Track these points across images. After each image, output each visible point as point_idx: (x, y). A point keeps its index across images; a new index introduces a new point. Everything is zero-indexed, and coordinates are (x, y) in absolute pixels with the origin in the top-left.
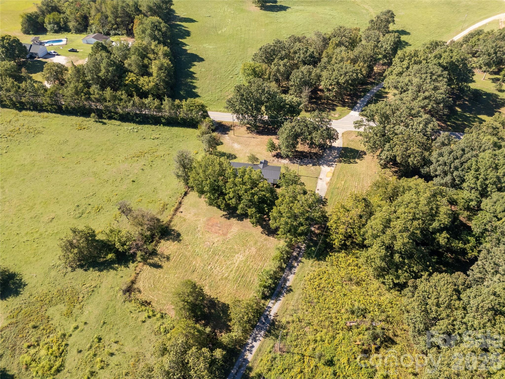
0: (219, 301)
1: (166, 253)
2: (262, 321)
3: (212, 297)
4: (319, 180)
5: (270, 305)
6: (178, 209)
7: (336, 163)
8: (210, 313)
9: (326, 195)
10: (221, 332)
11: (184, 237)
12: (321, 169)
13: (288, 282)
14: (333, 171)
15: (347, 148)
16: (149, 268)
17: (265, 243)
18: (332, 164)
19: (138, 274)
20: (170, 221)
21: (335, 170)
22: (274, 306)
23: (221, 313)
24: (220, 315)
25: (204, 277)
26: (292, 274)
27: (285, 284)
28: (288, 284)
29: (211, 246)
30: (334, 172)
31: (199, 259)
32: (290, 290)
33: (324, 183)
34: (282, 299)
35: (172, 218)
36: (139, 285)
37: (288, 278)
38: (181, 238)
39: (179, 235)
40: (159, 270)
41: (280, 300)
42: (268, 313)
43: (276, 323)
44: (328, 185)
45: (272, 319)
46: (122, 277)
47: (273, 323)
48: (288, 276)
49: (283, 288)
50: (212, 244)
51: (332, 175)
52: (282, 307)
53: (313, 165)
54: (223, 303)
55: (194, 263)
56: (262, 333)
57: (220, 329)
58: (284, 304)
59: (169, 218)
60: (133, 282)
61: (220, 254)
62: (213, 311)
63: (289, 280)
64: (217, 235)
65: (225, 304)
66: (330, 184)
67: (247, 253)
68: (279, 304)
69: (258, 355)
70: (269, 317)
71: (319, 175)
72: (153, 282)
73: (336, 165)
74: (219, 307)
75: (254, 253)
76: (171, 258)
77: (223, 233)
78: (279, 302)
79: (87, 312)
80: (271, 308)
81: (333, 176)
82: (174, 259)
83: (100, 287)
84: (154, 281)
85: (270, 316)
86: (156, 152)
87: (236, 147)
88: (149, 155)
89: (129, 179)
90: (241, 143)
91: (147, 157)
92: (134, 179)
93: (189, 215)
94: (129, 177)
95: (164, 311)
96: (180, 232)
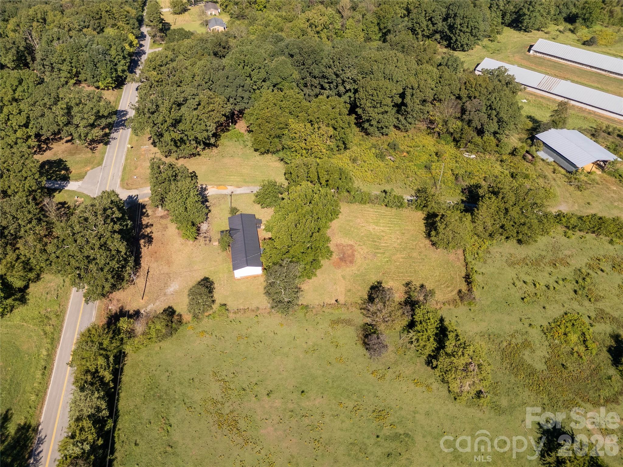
1: (403, 289)
3: (425, 236)
4: (234, 193)
6: (334, 306)
11: (373, 279)
14: (215, 186)
20: (357, 304)
21: (212, 185)
30: (217, 185)
33: (239, 189)
35: (351, 305)
36: (453, 295)
44: (240, 186)
51: (222, 186)
53: (207, 201)
59: (354, 310)
64: (356, 253)
66: (238, 186)
67: (364, 224)
71: (226, 194)
73: (202, 185)
81: (224, 185)
86: (215, 398)
87: (178, 287)
88: (227, 404)
89: (300, 403)
90: (166, 283)
91: (231, 408)
92: (296, 396)
93: (339, 289)
94: (295, 406)
95: (464, 263)
96: (367, 289)
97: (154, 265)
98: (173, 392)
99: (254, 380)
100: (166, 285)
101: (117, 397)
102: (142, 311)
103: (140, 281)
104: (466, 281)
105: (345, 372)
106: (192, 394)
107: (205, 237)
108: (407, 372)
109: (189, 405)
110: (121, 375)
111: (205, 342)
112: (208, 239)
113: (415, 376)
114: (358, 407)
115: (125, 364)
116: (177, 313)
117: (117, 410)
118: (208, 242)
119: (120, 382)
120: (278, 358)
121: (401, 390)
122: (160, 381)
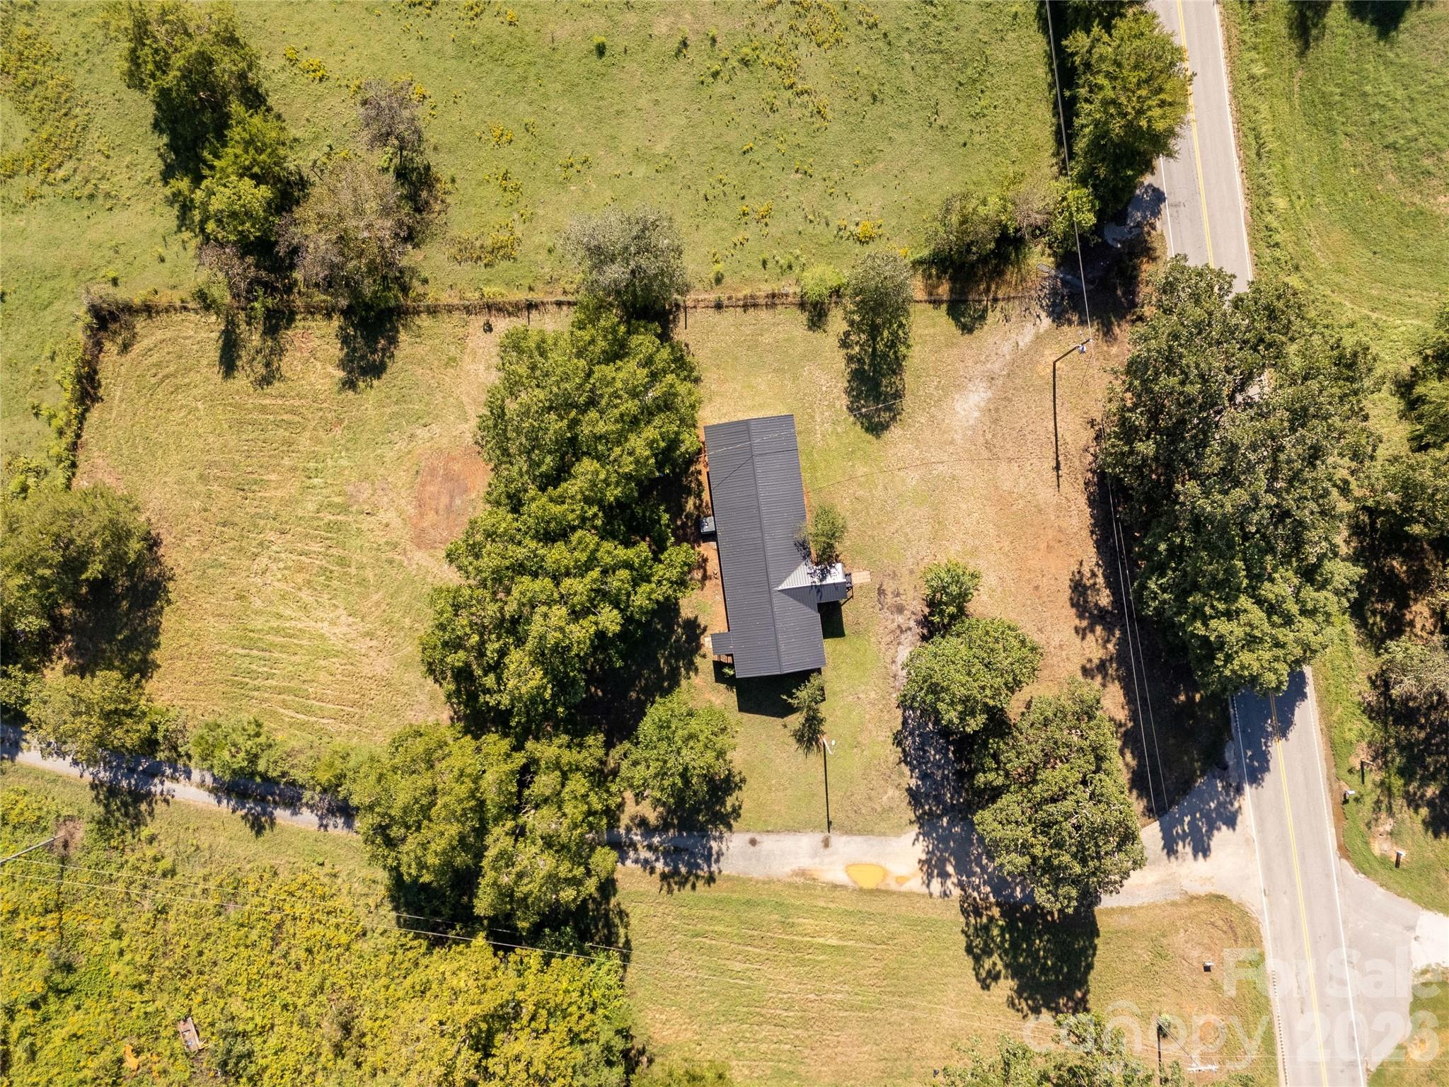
0: (160, 612)
1: (289, 364)
2: (140, 764)
3: (171, 585)
4: (818, 837)
5: (196, 775)
6: (500, 310)
7: (957, 892)
8: (118, 599)
9: (729, 878)
10: (69, 653)
11: (372, 395)
12: (898, 831)
13: (288, 812)
14: (893, 886)
15: (1095, 933)
16: (215, 335)
17: (421, 698)
18: (944, 875)
19: (185, 308)
20: (433, 311)
21: (908, 895)
22: (193, 790)
23: (126, 632)
24: (120, 633)
25: (229, 531)
26: (321, 818)
27: (276, 804)
28: (281, 815)
29: (354, 509)
30: (888, 893)
31: (292, 488)
32: (258, 827)
33: (805, 862)
34: (225, 807)
35: (450, 309)
36: (149, 334)
37: (304, 809)
38: (361, 384)
39: (377, 370)
40: (216, 374)
41: (219, 802)
42: (168, 771)
43: (143, 807)
44: (800, 880)
45: (153, 789)
46: (162, 260)
47: (139, 796)
48: (311, 807)
49: (262, 800)
50: (366, 508)
51: (868, 884)
52: (199, 813)
53: (915, 797)
54: (158, 628)
55: (273, 477)
56: (104, 775)
57: (77, 647)
58: (210, 816)
59: (446, 298)
60: (149, 310)
61: (331, 551)
62: (125, 604)
63: (295, 813)
64: (411, 510)
65: (157, 634)
66: (806, 882)
67: (363, 645)
68: (204, 799)
69: (37, 778)
70: (156, 781)
71: (848, 832)
72: (167, 377)
73: (945, 895)
74: (144, 619)
75: (366, 671)
76: (268, 390)
77: (423, 530)
78: (212, 800)
79: (22, 224)
80: (189, 778)
81: (862, 891)
82: (267, 402)
83: (111, 209)
84: (173, 375)
85: (162, 783)
86: (813, 46)
87: (958, 407)
88: (784, 27)
89: (610, 24)
90: (996, 421)
91: (772, 19)
92: (616, 43)
93: (482, 367)
94: (620, 18)
95: (81, 456)
96: (392, 368)
97: (1046, 494)
98: (918, 70)
99: (720, 88)
100: (994, 413)
101: (1055, 66)
102: (1046, 322)
103: (1077, 436)
104: (96, 385)
105: (494, 103)
106: (869, 62)
107: (900, 609)
108: (334, 101)
109: (874, 34)
110: (1059, 126)
111: (856, 207)
112: (890, 599)
113: (320, 88)
114: (471, 14)
115: (1053, 155)
116: (944, 307)
117: (1046, 32)
118: (889, 586)
119: (1055, 106)
120: (659, 149)
121: (361, 54)
122: (956, 101)
